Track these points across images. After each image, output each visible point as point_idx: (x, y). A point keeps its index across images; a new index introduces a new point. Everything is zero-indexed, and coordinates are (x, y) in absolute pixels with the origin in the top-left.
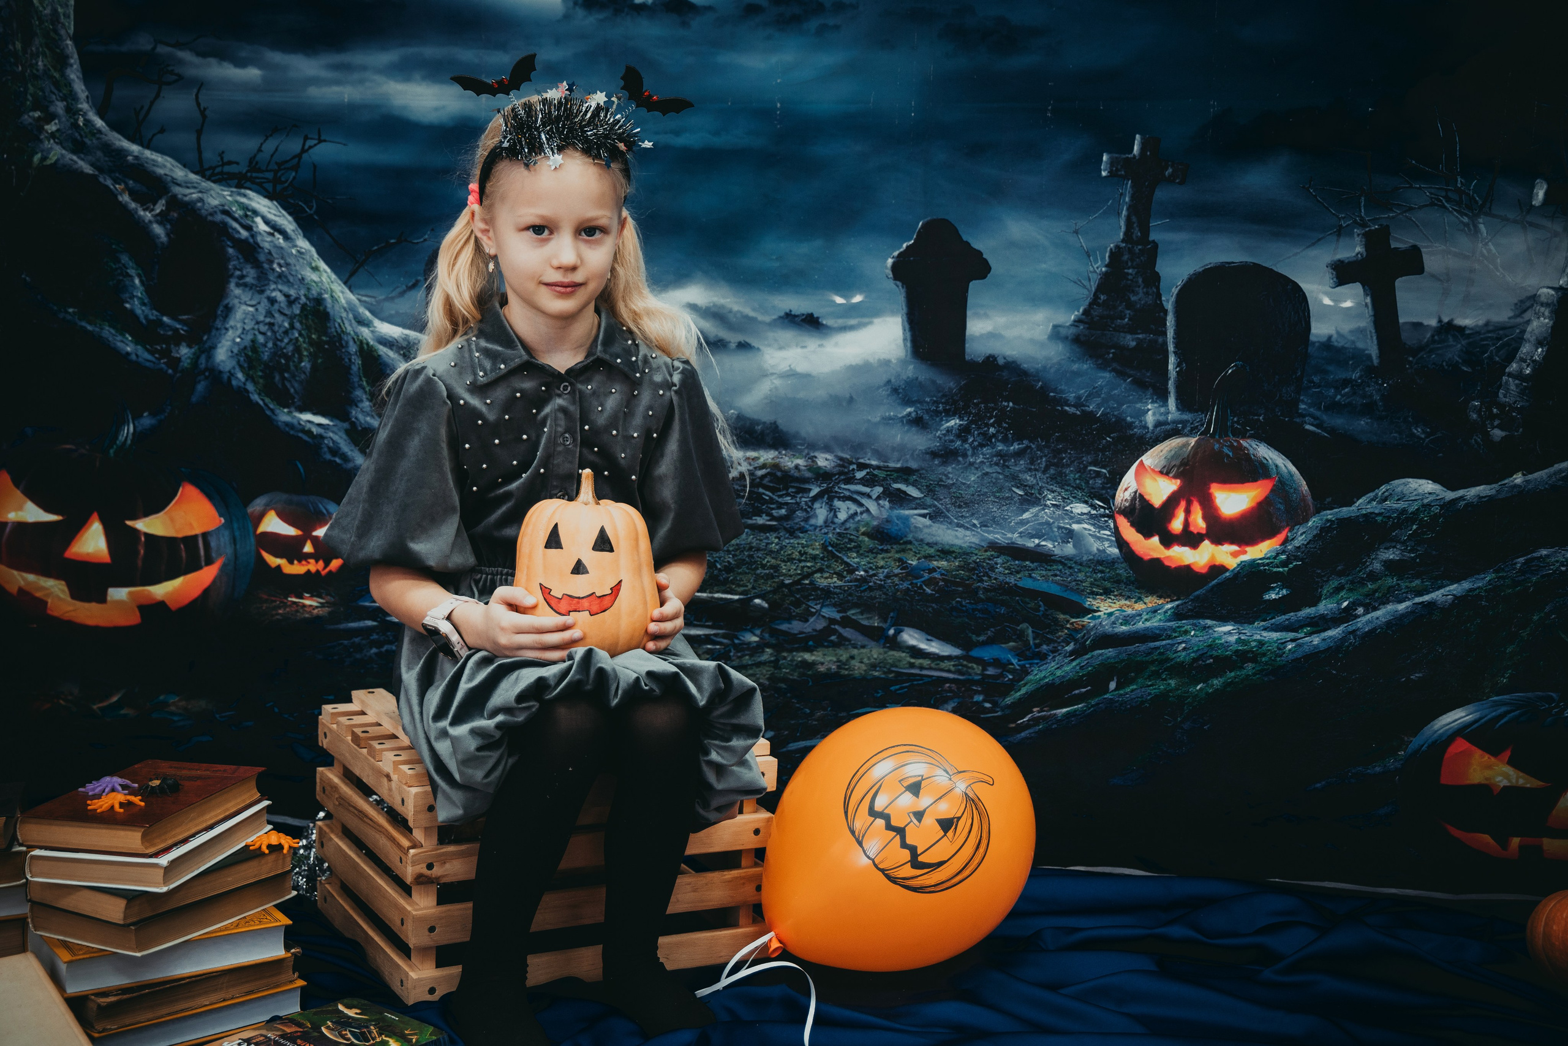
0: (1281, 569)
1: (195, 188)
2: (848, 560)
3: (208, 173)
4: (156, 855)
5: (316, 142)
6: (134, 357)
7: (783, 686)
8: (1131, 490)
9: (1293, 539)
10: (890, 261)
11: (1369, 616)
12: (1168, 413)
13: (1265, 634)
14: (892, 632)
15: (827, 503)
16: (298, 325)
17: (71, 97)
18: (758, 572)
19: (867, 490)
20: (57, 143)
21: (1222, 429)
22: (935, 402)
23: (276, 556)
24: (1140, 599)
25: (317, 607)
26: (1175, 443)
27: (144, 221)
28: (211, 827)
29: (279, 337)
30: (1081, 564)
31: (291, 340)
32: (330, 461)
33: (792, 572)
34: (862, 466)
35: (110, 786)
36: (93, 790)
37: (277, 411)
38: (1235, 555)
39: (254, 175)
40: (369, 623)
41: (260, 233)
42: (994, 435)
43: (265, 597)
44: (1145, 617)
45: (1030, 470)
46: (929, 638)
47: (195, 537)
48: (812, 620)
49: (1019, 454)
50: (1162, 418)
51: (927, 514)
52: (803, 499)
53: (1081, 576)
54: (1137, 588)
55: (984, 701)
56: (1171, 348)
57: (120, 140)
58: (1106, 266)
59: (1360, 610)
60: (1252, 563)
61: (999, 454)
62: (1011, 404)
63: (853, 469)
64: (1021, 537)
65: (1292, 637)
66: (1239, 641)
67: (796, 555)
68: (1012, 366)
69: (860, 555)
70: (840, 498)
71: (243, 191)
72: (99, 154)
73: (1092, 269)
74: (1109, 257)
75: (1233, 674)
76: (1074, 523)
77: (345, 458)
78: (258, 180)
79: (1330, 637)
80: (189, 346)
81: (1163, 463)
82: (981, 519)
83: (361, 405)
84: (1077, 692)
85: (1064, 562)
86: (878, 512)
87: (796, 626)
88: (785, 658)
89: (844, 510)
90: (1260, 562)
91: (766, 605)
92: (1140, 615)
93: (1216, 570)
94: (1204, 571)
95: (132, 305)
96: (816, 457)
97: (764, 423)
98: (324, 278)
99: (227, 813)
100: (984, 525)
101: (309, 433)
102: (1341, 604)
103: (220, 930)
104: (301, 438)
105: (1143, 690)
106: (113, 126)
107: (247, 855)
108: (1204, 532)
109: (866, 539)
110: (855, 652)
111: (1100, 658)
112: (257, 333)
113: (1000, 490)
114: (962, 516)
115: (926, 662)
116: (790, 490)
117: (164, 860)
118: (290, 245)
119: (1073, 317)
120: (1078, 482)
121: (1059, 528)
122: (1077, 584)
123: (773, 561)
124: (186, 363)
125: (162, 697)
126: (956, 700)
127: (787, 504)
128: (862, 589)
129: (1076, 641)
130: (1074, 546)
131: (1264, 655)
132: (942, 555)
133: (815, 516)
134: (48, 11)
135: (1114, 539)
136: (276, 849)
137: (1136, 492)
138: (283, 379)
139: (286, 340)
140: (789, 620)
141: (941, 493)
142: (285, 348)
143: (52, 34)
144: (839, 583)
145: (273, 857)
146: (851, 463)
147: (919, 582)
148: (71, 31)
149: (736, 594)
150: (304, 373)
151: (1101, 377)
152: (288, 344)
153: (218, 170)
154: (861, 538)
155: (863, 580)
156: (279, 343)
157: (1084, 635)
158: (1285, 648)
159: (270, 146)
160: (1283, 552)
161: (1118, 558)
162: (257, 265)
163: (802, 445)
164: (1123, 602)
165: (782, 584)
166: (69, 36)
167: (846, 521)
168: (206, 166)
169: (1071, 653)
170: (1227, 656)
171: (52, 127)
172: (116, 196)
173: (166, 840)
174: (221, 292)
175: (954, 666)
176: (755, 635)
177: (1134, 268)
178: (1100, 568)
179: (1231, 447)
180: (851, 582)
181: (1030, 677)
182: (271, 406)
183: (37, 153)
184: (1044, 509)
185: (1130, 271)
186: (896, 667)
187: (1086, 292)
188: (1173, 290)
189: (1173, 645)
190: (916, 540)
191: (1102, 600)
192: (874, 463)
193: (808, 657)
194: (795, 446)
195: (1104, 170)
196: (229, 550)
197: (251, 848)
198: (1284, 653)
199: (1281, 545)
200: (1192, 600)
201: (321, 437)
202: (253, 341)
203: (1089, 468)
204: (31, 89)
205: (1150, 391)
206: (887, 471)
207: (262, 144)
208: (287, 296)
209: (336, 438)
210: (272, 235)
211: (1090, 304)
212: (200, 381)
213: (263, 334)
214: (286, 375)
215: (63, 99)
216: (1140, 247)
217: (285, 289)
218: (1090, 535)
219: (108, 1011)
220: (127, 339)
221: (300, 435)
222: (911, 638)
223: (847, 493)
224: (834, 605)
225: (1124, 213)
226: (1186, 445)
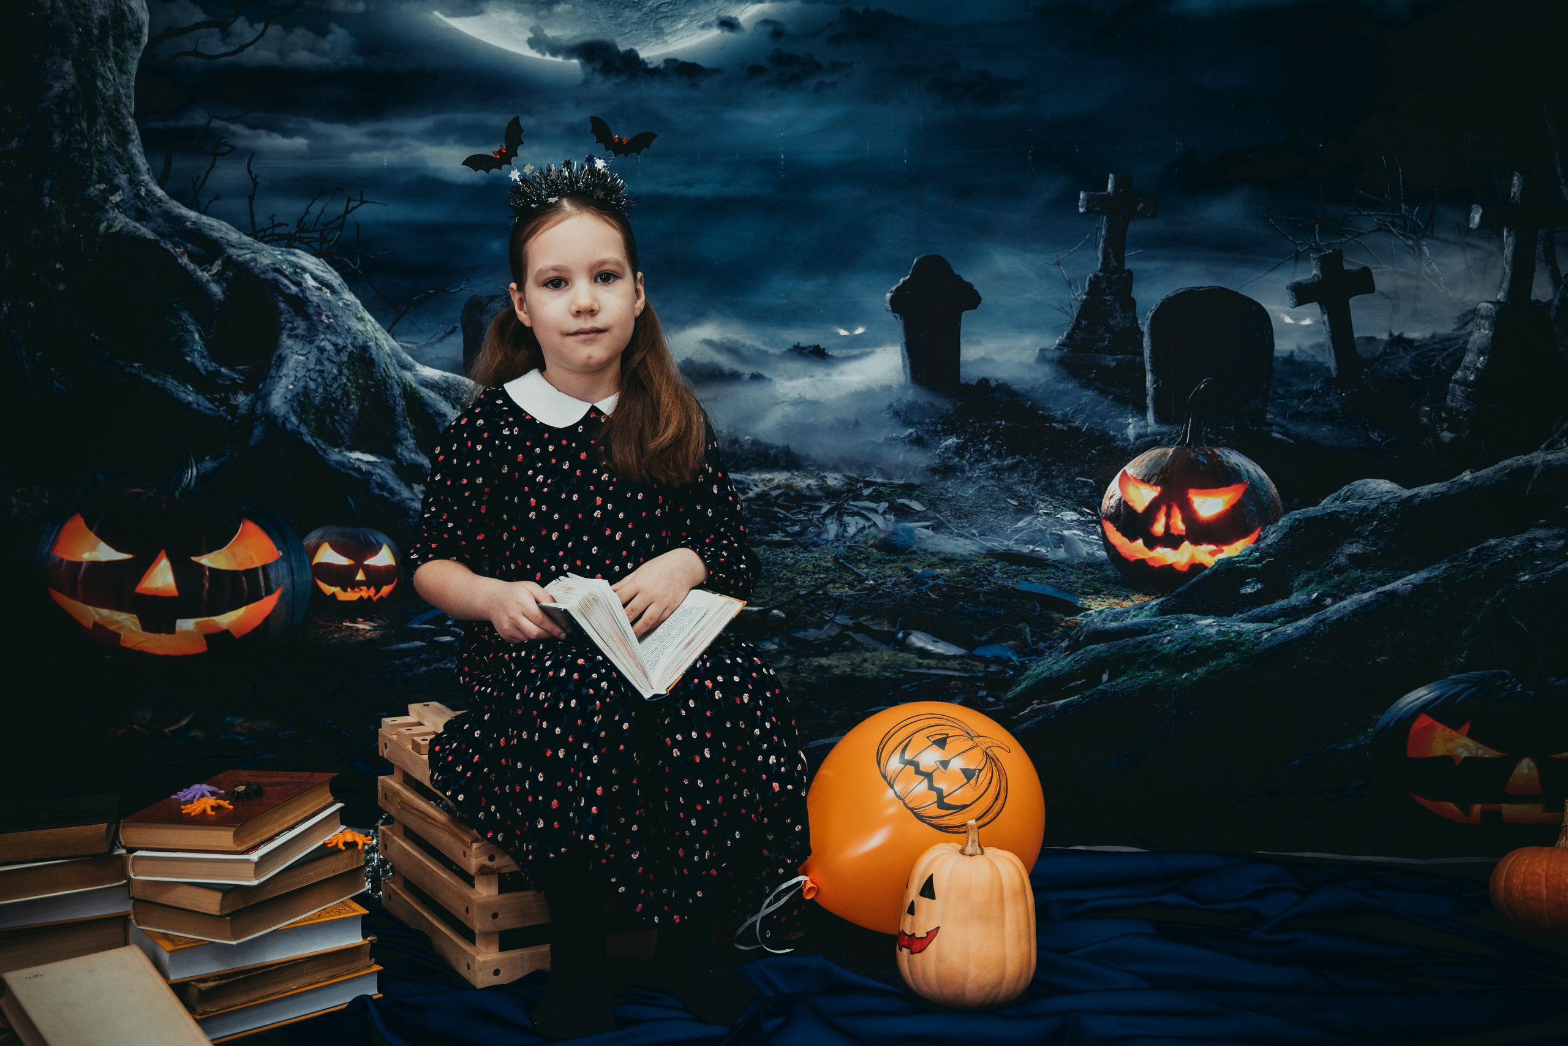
0: (1255, 566)
1: (248, 248)
2: (858, 571)
3: (260, 235)
4: (247, 852)
5: (359, 203)
6: (195, 406)
7: (802, 689)
8: (1116, 498)
9: (1265, 538)
10: (889, 295)
11: (1336, 606)
12: (1148, 426)
13: (1243, 625)
14: (900, 635)
15: (837, 519)
16: (345, 371)
17: (132, 170)
18: (776, 584)
19: (873, 505)
20: (121, 212)
21: (1197, 440)
22: (933, 423)
23: (331, 585)
24: (1127, 597)
25: (370, 630)
26: (1155, 453)
27: (202, 281)
28: (292, 827)
29: (329, 383)
30: (1072, 567)
31: (340, 385)
32: (378, 495)
33: (807, 584)
34: (868, 484)
35: (200, 792)
36: (185, 796)
37: (329, 451)
38: (1212, 553)
39: (302, 235)
40: (419, 643)
41: (309, 288)
42: (989, 451)
43: (321, 623)
44: (1133, 613)
45: (1023, 482)
46: (935, 639)
47: (256, 569)
48: (827, 627)
49: (1012, 468)
50: (1142, 431)
51: (930, 525)
52: (815, 516)
53: (1073, 578)
54: (1124, 587)
55: (988, 695)
56: (1148, 367)
57: (179, 207)
58: (1086, 294)
59: (1329, 601)
60: (1229, 561)
61: (995, 469)
62: (1003, 422)
63: (861, 487)
64: (1017, 544)
65: (1268, 627)
66: (1219, 632)
67: (810, 567)
68: (1003, 388)
69: (869, 566)
70: (849, 514)
71: (292, 250)
72: (160, 220)
73: (1073, 297)
74: (1089, 285)
75: (1215, 663)
76: (1064, 529)
77: (392, 491)
78: (305, 240)
79: (1302, 626)
80: (246, 394)
81: (1144, 472)
82: (980, 529)
83: (405, 443)
84: (1072, 684)
85: (1057, 565)
86: (885, 525)
87: (812, 633)
88: (803, 663)
89: (853, 525)
90: (1236, 559)
91: (784, 615)
92: (1128, 612)
93: (1196, 568)
94: (1185, 569)
95: (193, 358)
96: (826, 477)
97: (778, 447)
98: (369, 327)
99: (306, 815)
100: (982, 534)
101: (359, 470)
102: (1311, 595)
103: (304, 920)
104: (351, 475)
105: (1133, 680)
106: (173, 195)
107: (325, 852)
108: (1184, 533)
109: (875, 551)
110: (868, 655)
111: (1093, 652)
112: (308, 380)
113: (996, 501)
114: (962, 527)
115: (933, 662)
116: (803, 508)
117: (254, 856)
118: (337, 298)
119: (1057, 341)
120: (1067, 491)
121: (1052, 534)
122: (1069, 586)
123: (789, 574)
124: (243, 410)
125: (228, 719)
126: (962, 696)
127: (800, 521)
128: (872, 597)
129: (1070, 638)
130: (1066, 550)
131: (1243, 644)
132: (944, 563)
133: (827, 531)
134: (111, 92)
135: (1101, 543)
136: (351, 845)
137: (1120, 499)
138: (333, 421)
139: (335, 386)
140: (805, 628)
141: (942, 506)
142: (334, 393)
143: (115, 113)
144: (852, 592)
145: (348, 853)
146: (858, 481)
147: (924, 589)
148: (132, 110)
149: (755, 606)
150: (353, 415)
151: (1086, 395)
152: (337, 389)
153: (269, 232)
154: (870, 550)
155: (872, 589)
156: (328, 388)
157: (1078, 632)
158: (1261, 637)
159: (316, 208)
160: (1257, 550)
161: (1106, 560)
162: (307, 317)
163: (812, 466)
164: (1112, 600)
165: (798, 596)
166: (131, 114)
167: (855, 535)
168: (258, 228)
169: (1066, 649)
170: (1208, 646)
171: (116, 198)
172: (176, 259)
173: (254, 839)
174: (274, 343)
175: (959, 664)
176: (774, 643)
177: (1111, 294)
178: (1090, 570)
179: (1206, 455)
180: (861, 590)
181: (1030, 672)
182: (323, 447)
183: (103, 222)
184: (1037, 518)
185: (1108, 298)
186: (906, 667)
187: (1069, 318)
188: (1148, 314)
189: (1159, 638)
190: (920, 550)
191: (1093, 599)
192: (879, 480)
193: (823, 661)
194: (806, 467)
195: (1082, 207)
196: (287, 581)
197: (329, 845)
198: (1261, 642)
199: (1254, 543)
200: (1175, 596)
201: (370, 473)
202: (305, 387)
203: (1077, 479)
204: (96, 164)
205: (1130, 407)
206: (891, 488)
207: (309, 207)
208: (335, 345)
209: (383, 473)
210: (320, 289)
211: (1073, 329)
212: (257, 426)
213: (314, 380)
214: (336, 417)
215: (126, 172)
216: (1116, 276)
217: (333, 338)
218: (1080, 540)
219: (208, 996)
220: (189, 389)
221: (350, 472)
222: (918, 640)
223: (856, 509)
224: (846, 613)
225: (1101, 245)
226: (1165, 454)
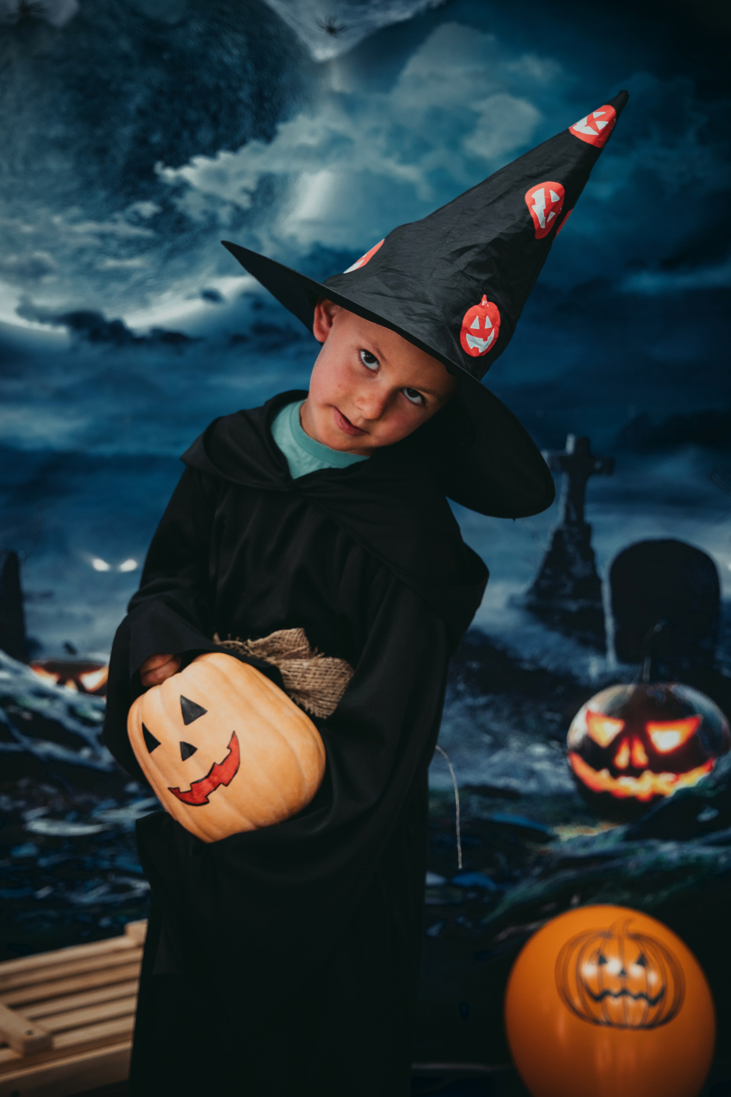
0: (709, 793)
8: (581, 732)
9: (720, 767)
12: (609, 665)
13: (702, 849)
21: (654, 677)
24: (596, 826)
30: (544, 799)
38: (672, 783)
42: (464, 691)
44: (600, 840)
45: (496, 719)
49: (486, 707)
50: (604, 670)
53: (544, 808)
54: (590, 816)
56: (608, 610)
58: (550, 544)
60: (687, 790)
61: (469, 707)
64: (492, 777)
65: (725, 851)
66: (680, 857)
74: (552, 536)
75: (678, 886)
76: (535, 762)
81: (607, 707)
84: (544, 908)
85: (529, 797)
90: (692, 787)
92: (596, 839)
93: (657, 797)
94: (648, 799)
108: (646, 764)
111: (563, 878)
113: (471, 738)
119: (525, 589)
120: (537, 726)
121: (523, 767)
122: (541, 816)
129: (542, 865)
130: (537, 783)
135: (569, 774)
137: (585, 734)
151: (552, 637)
157: (549, 860)
158: (719, 860)
160: (711, 778)
161: (574, 791)
164: (581, 829)
169: (540, 875)
170: (671, 871)
175: (438, 892)
177: (573, 545)
178: (559, 801)
179: (662, 692)
181: (505, 898)
184: (510, 752)
185: (571, 549)
188: (607, 562)
189: (625, 864)
191: (563, 828)
198: (719, 866)
199: (708, 772)
200: (640, 823)
203: (545, 715)
205: (592, 646)
211: (538, 577)
216: (577, 528)
218: (549, 772)
225: (563, 500)
226: (624, 693)
